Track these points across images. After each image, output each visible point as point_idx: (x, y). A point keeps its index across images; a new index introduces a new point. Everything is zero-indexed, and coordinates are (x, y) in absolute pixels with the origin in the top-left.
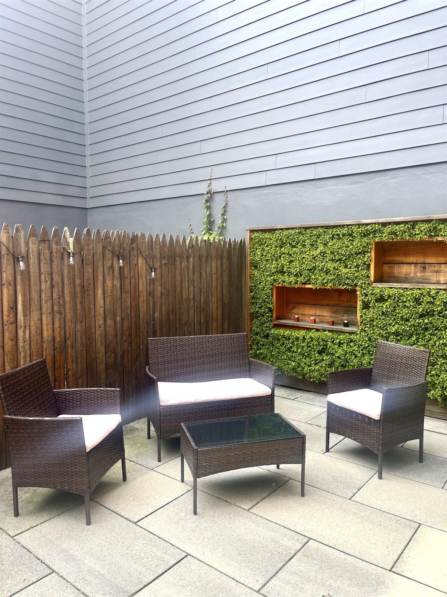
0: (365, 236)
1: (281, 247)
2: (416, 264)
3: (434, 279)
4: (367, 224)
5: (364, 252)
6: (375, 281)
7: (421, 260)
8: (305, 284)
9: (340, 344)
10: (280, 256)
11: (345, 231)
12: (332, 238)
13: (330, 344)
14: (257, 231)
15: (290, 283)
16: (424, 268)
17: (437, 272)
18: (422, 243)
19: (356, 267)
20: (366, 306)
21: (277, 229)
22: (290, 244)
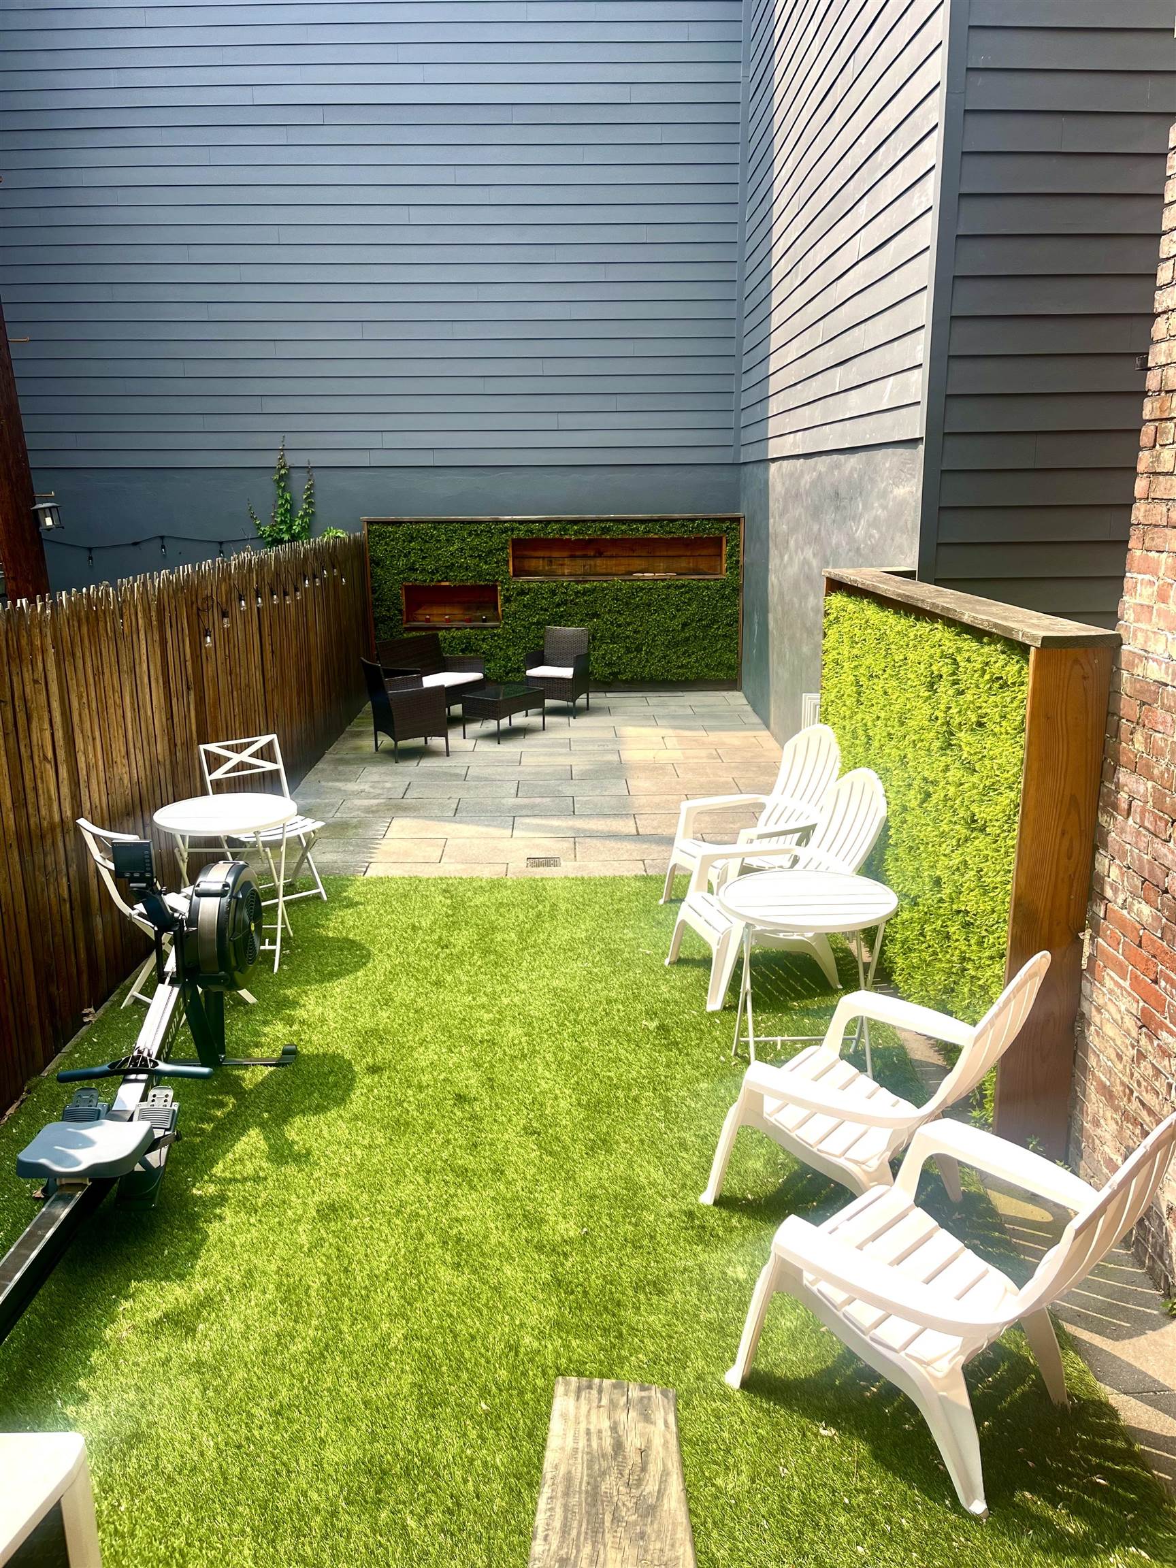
0: (503, 533)
1: (410, 542)
2: (543, 558)
3: (559, 572)
4: (505, 522)
5: (503, 549)
6: (514, 576)
7: (547, 554)
8: (442, 581)
9: (484, 640)
10: (409, 553)
11: (482, 527)
12: (470, 534)
13: (473, 641)
14: (377, 523)
15: (425, 581)
16: (551, 562)
17: (562, 565)
18: (554, 540)
19: (496, 563)
20: (507, 600)
21: (404, 522)
22: (422, 539)
